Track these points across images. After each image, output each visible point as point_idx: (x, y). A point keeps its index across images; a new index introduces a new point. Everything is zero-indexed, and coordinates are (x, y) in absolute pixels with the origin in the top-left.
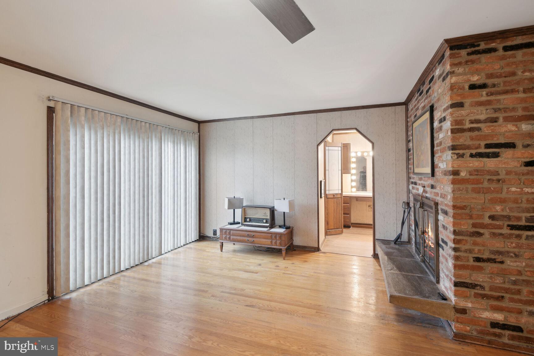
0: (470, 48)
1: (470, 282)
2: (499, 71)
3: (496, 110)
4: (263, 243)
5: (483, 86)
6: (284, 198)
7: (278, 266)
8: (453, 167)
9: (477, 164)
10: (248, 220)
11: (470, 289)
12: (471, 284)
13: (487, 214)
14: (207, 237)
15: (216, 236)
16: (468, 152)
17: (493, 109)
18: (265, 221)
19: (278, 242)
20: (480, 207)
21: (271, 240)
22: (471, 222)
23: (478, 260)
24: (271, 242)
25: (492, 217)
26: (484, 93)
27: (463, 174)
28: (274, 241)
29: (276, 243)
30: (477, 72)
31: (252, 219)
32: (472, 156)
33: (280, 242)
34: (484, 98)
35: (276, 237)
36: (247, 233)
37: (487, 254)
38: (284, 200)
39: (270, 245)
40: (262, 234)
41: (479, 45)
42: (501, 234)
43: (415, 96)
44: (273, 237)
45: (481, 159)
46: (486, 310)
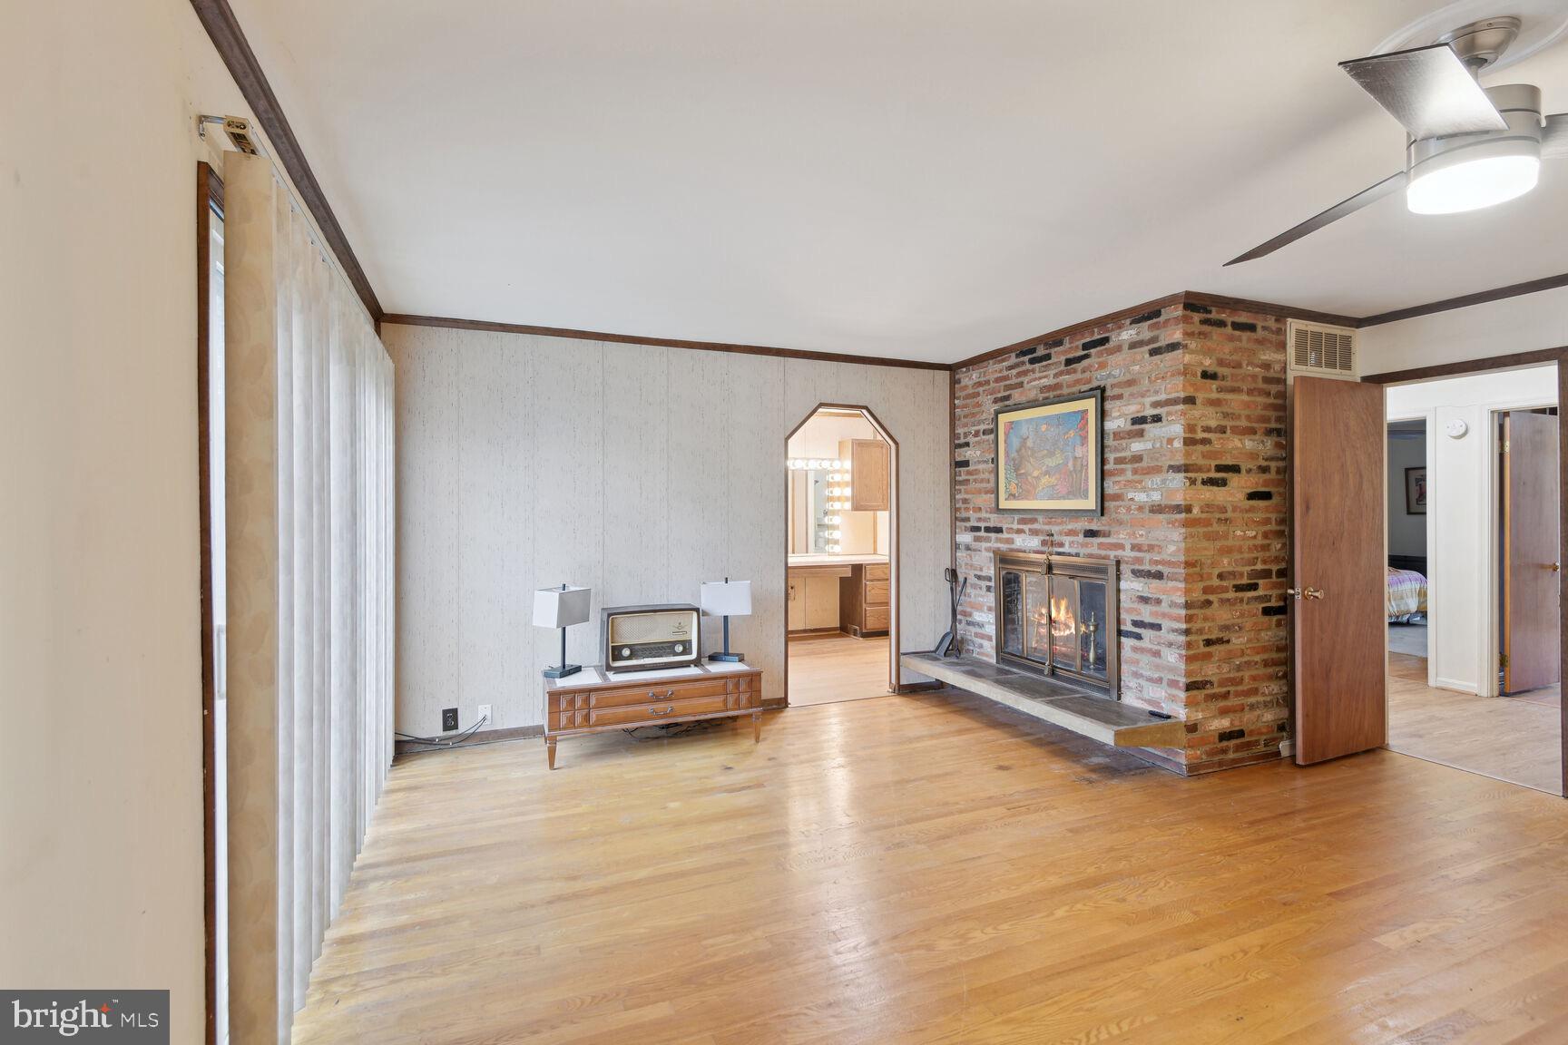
0: (1203, 313)
1: (1201, 679)
2: (1228, 357)
3: (1226, 415)
4: (701, 710)
5: (1213, 376)
6: (727, 579)
7: (773, 758)
8: (1185, 499)
9: (1208, 495)
10: (626, 652)
11: (1200, 691)
12: (1202, 682)
13: (1216, 572)
14: (418, 741)
15: (453, 733)
16: (1200, 476)
17: (1223, 413)
18: (679, 648)
19: (744, 698)
20: (1209, 561)
21: (722, 698)
22: (1201, 585)
23: (1208, 643)
24: (725, 701)
25: (1220, 576)
26: (1214, 387)
27: (1196, 511)
28: (731, 699)
29: (737, 702)
30: (1207, 352)
31: (636, 647)
32: (1204, 482)
33: (748, 699)
34: (1215, 395)
35: (737, 685)
36: (650, 691)
37: (1216, 632)
38: (727, 582)
39: (723, 711)
40: (697, 685)
41: (1210, 312)
42: (1228, 600)
43: (1003, 361)
44: (730, 687)
45: (1211, 488)
46: (1214, 717)
